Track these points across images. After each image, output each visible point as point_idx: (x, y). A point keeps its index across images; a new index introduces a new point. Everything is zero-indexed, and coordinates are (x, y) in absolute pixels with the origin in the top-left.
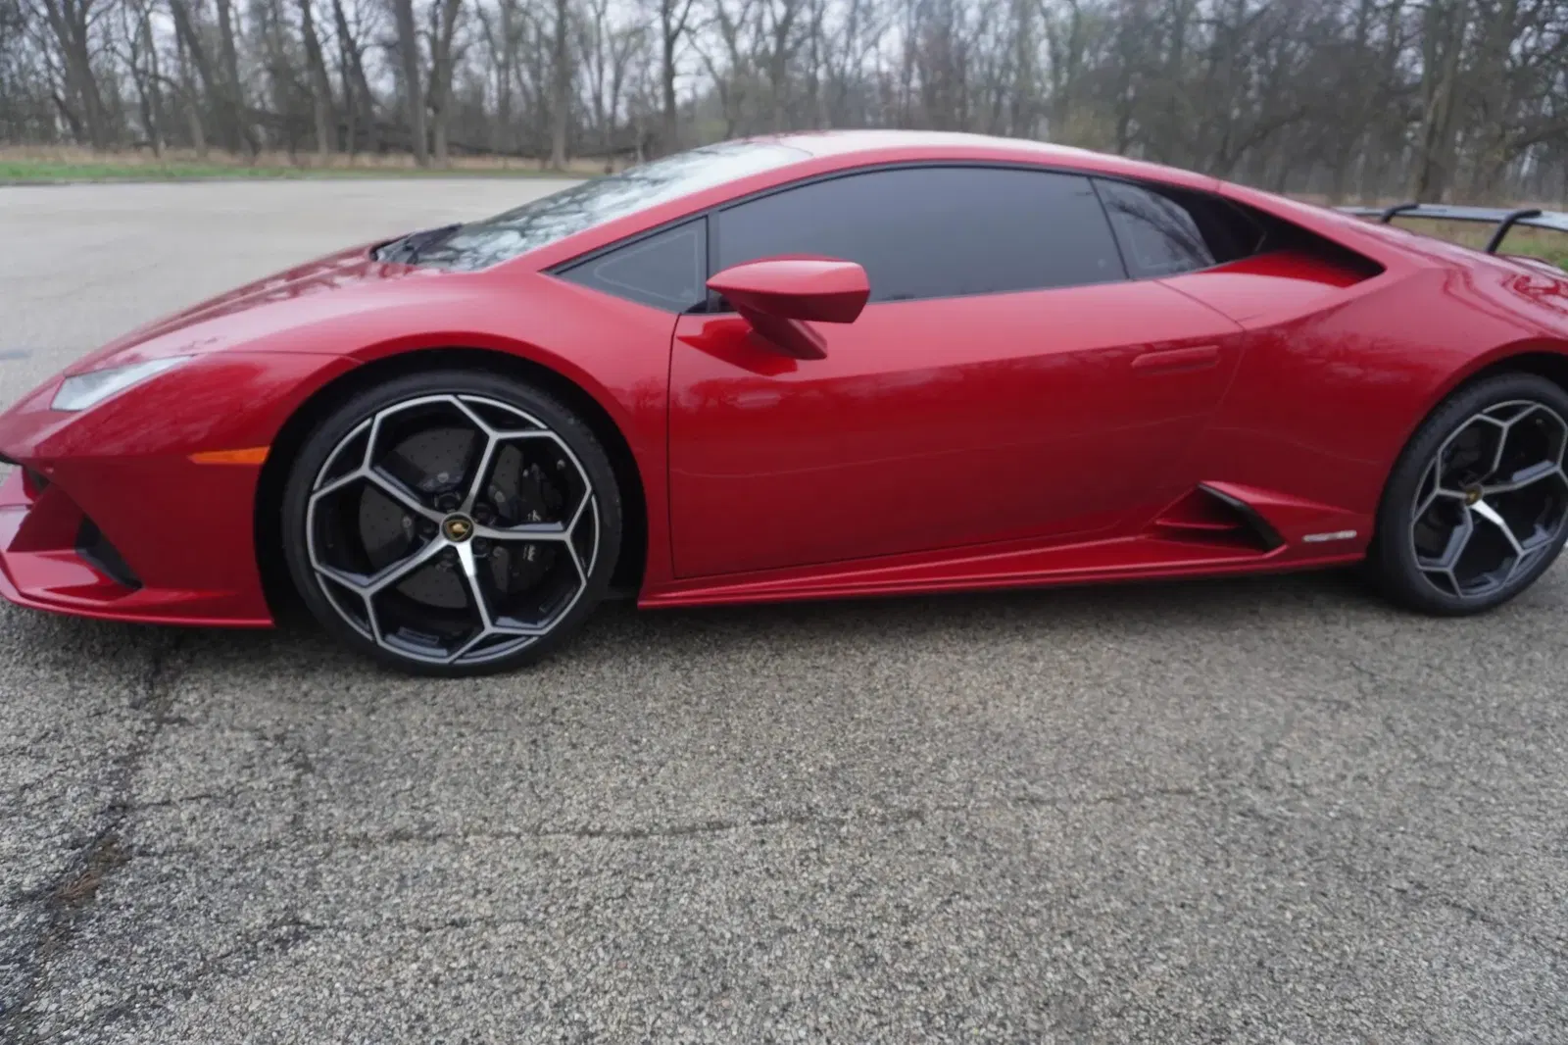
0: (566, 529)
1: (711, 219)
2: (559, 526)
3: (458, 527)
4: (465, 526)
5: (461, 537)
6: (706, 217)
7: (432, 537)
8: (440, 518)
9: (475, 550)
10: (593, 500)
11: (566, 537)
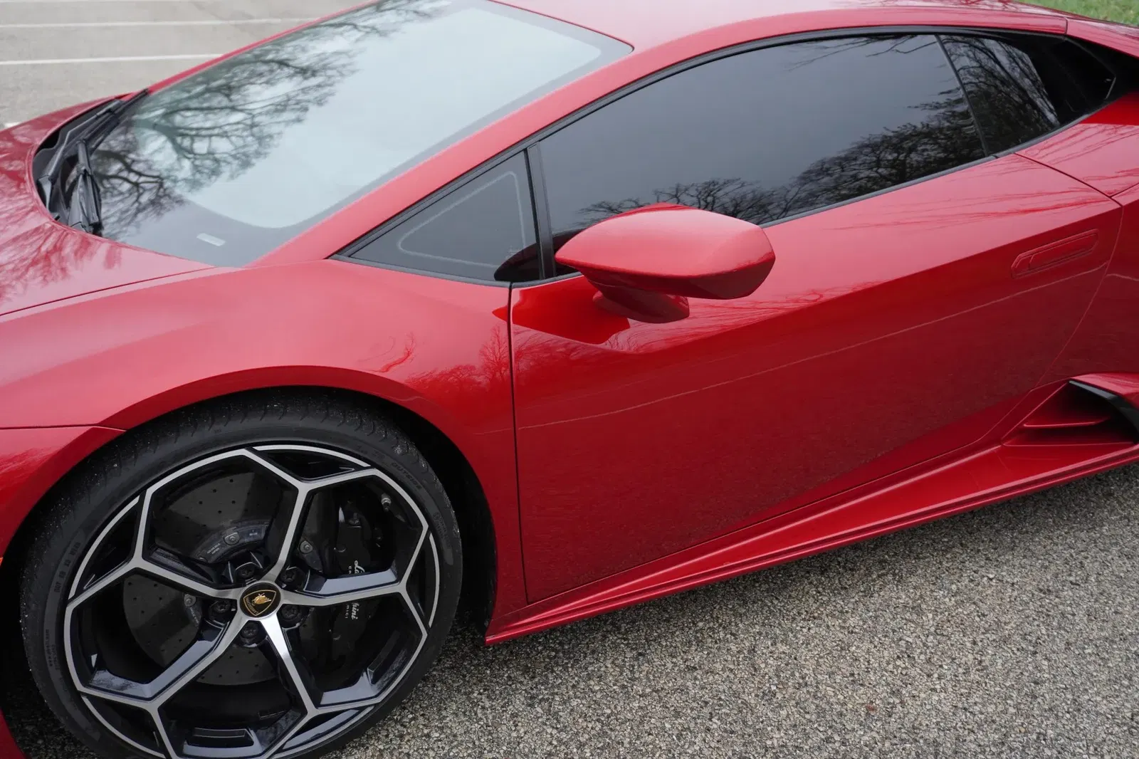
0: (399, 579)
1: (531, 152)
2: (388, 575)
3: (260, 599)
4: (269, 595)
5: (264, 610)
6: (525, 150)
7: (229, 617)
8: (234, 594)
9: (283, 622)
10: (431, 538)
11: (401, 588)
